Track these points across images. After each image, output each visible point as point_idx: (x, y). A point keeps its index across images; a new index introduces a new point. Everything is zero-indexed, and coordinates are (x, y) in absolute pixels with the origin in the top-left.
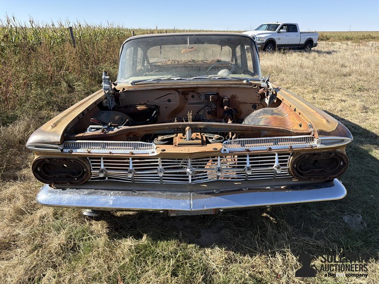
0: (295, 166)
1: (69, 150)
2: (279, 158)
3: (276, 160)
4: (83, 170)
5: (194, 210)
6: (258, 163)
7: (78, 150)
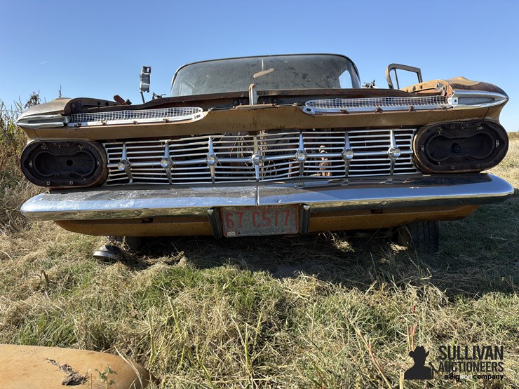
0: (423, 149)
1: (76, 124)
2: (396, 138)
3: (391, 140)
4: (96, 164)
5: (262, 204)
6: (363, 144)
7: (90, 123)
